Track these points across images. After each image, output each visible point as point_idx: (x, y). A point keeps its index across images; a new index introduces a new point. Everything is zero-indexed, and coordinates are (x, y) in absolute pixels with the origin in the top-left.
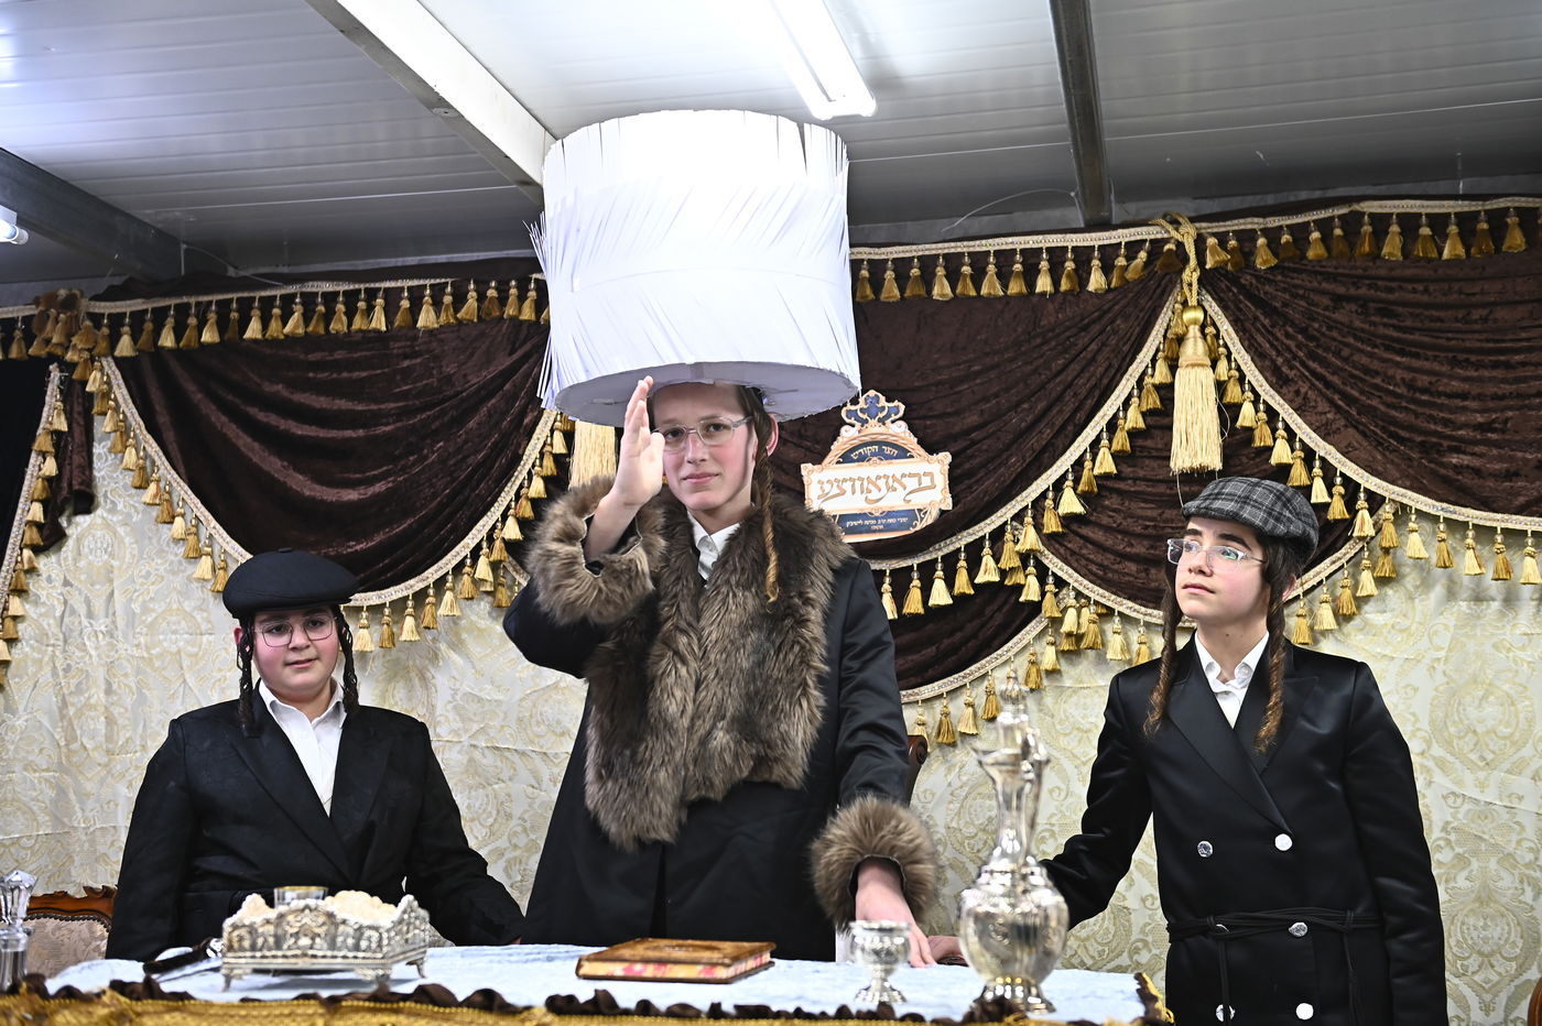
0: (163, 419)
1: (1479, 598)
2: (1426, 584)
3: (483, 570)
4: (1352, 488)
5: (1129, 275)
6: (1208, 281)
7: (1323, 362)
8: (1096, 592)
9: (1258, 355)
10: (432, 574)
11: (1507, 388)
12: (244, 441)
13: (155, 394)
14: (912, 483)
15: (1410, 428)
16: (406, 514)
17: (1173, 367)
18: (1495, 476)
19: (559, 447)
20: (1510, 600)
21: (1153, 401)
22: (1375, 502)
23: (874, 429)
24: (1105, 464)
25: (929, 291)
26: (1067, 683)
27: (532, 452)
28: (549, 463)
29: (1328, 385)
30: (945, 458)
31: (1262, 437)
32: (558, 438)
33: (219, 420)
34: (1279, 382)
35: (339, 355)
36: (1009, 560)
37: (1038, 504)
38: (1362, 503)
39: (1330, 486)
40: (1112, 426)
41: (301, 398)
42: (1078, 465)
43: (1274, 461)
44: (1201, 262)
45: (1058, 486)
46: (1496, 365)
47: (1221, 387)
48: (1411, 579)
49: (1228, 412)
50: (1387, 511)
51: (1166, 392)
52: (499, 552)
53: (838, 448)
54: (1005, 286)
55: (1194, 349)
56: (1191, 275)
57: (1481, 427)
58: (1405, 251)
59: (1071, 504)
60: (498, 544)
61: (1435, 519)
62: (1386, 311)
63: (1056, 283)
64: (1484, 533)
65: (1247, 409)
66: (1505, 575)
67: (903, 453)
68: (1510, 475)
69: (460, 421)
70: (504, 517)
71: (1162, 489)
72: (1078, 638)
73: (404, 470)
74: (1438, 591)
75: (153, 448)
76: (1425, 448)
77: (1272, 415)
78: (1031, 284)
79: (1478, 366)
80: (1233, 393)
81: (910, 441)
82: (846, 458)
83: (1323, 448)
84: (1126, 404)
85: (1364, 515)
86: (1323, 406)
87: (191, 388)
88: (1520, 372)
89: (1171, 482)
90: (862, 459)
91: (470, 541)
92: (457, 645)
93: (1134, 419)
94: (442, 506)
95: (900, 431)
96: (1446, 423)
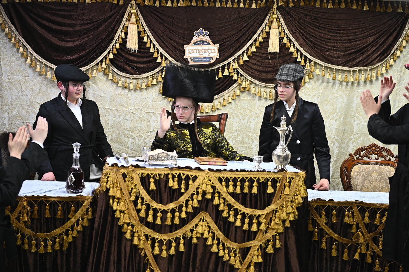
0: (16, 21)
1: (328, 83)
2: (318, 80)
3: (104, 65)
4: (306, 58)
5: (262, 5)
6: (279, 8)
7: (302, 29)
8: (250, 78)
9: (288, 27)
10: (91, 65)
11: (339, 38)
12: (38, 28)
13: (13, 14)
14: (210, 51)
15: (319, 46)
16: (83, 50)
17: (270, 28)
18: (335, 57)
19: (123, 36)
20: (334, 83)
21: (265, 35)
22: (310, 61)
23: (201, 37)
24: (254, 49)
25: (215, 4)
26: (241, 98)
27: (116, 37)
28: (120, 40)
29: (303, 35)
30: (218, 45)
31: (288, 45)
32: (123, 34)
33: (32, 22)
34: (293, 33)
35: (65, 8)
36: (231, 70)
37: (238, 58)
38: (308, 62)
39: (301, 57)
40: (256, 40)
41: (54, 18)
42: (248, 49)
43: (290, 51)
44: (278, 4)
45: (243, 53)
46: (337, 33)
47: (280, 33)
48: (315, 78)
49: (281, 39)
50: (312, 63)
51: (268, 33)
52: (108, 61)
53: (193, 41)
54: (233, 5)
55: (275, 24)
56: (275, 7)
57: (333, 46)
58: (320, 5)
59: (246, 58)
60: (108, 59)
61: (322, 66)
62: (315, 19)
63: (244, 5)
64: (332, 69)
65: (285, 39)
66: (334, 79)
67: (208, 44)
68: (338, 57)
69: (97, 28)
70: (109, 52)
71: (266, 55)
72: (245, 88)
73: (82, 39)
74: (321, 81)
75: (13, 28)
76: (321, 50)
77: (290, 40)
78: (239, 5)
79: (334, 33)
80: (283, 35)
81: (210, 41)
82: (195, 44)
83: (301, 49)
84: (259, 35)
85: (308, 64)
86: (302, 39)
87: (23, 13)
88: (342, 35)
89: (268, 54)
90: (198, 44)
91: (100, 58)
92: (95, 83)
93: (261, 39)
94: (93, 49)
95: (207, 38)
96: (326, 45)
